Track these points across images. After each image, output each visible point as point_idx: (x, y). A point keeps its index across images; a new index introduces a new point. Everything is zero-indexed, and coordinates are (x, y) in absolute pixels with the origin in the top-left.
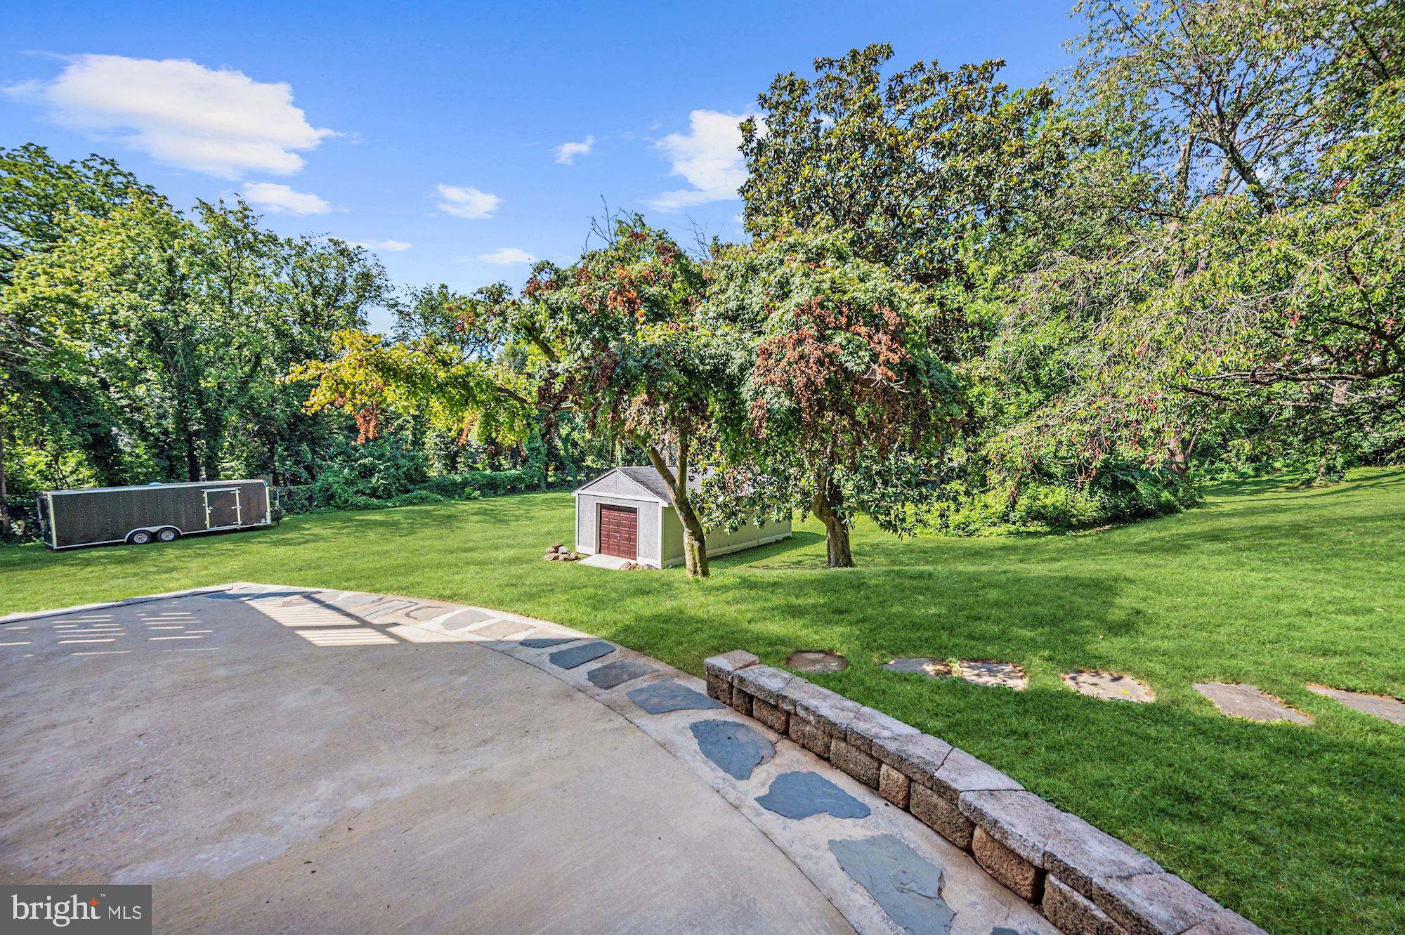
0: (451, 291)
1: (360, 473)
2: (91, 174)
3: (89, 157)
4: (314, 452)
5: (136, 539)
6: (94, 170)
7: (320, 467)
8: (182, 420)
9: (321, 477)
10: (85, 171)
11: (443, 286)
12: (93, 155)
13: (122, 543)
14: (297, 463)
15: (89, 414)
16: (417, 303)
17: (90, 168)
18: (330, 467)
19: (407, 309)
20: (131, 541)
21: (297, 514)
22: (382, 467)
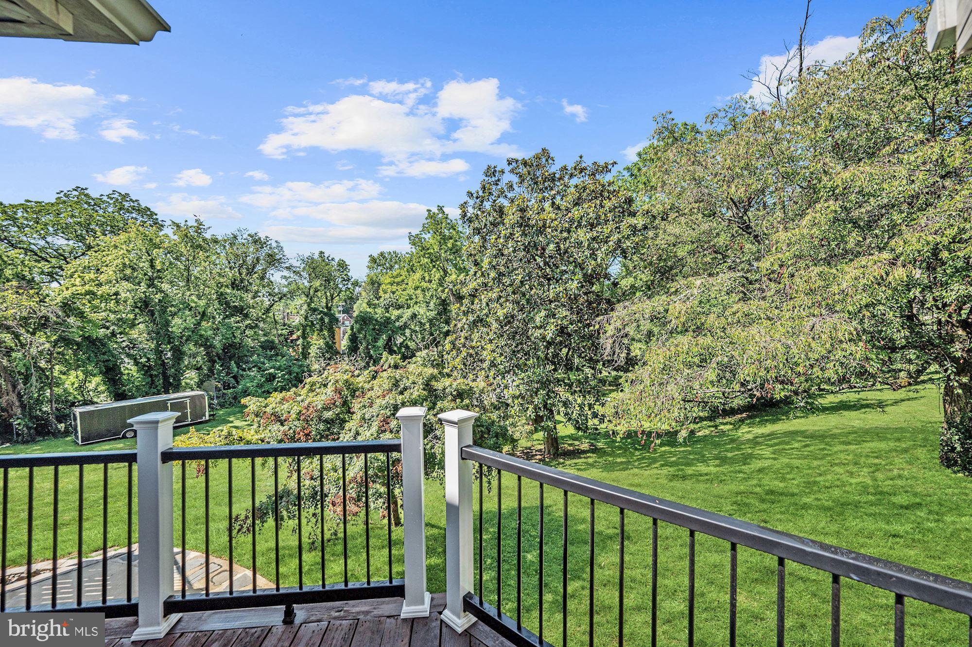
0: (326, 255)
1: (267, 379)
2: (111, 202)
3: (111, 192)
4: (238, 366)
5: (128, 435)
6: (114, 200)
7: (242, 376)
8: (159, 352)
9: (242, 383)
10: (108, 200)
11: (321, 253)
12: (114, 191)
13: (119, 438)
14: (228, 374)
15: (104, 354)
16: (304, 265)
17: (111, 199)
18: (248, 376)
19: (298, 269)
20: (124, 437)
21: (227, 408)
22: (280, 375)
